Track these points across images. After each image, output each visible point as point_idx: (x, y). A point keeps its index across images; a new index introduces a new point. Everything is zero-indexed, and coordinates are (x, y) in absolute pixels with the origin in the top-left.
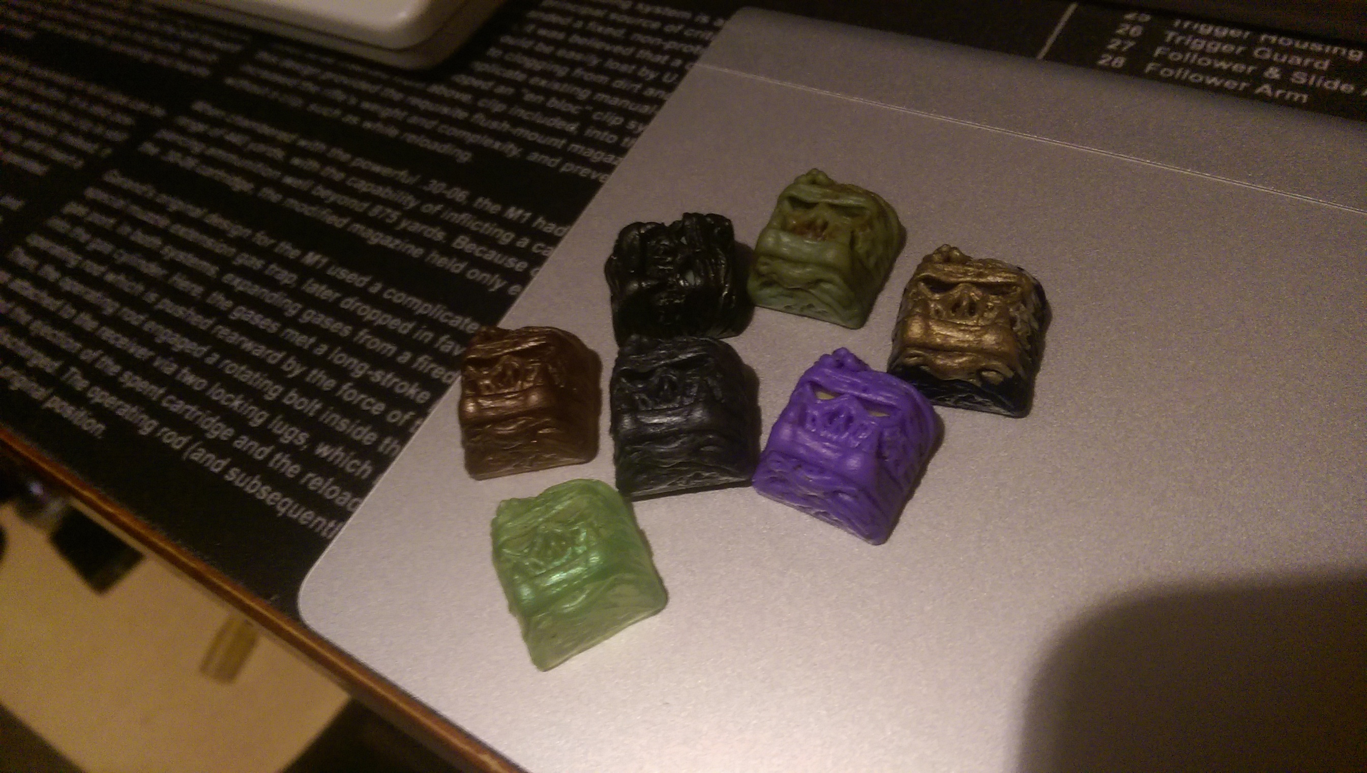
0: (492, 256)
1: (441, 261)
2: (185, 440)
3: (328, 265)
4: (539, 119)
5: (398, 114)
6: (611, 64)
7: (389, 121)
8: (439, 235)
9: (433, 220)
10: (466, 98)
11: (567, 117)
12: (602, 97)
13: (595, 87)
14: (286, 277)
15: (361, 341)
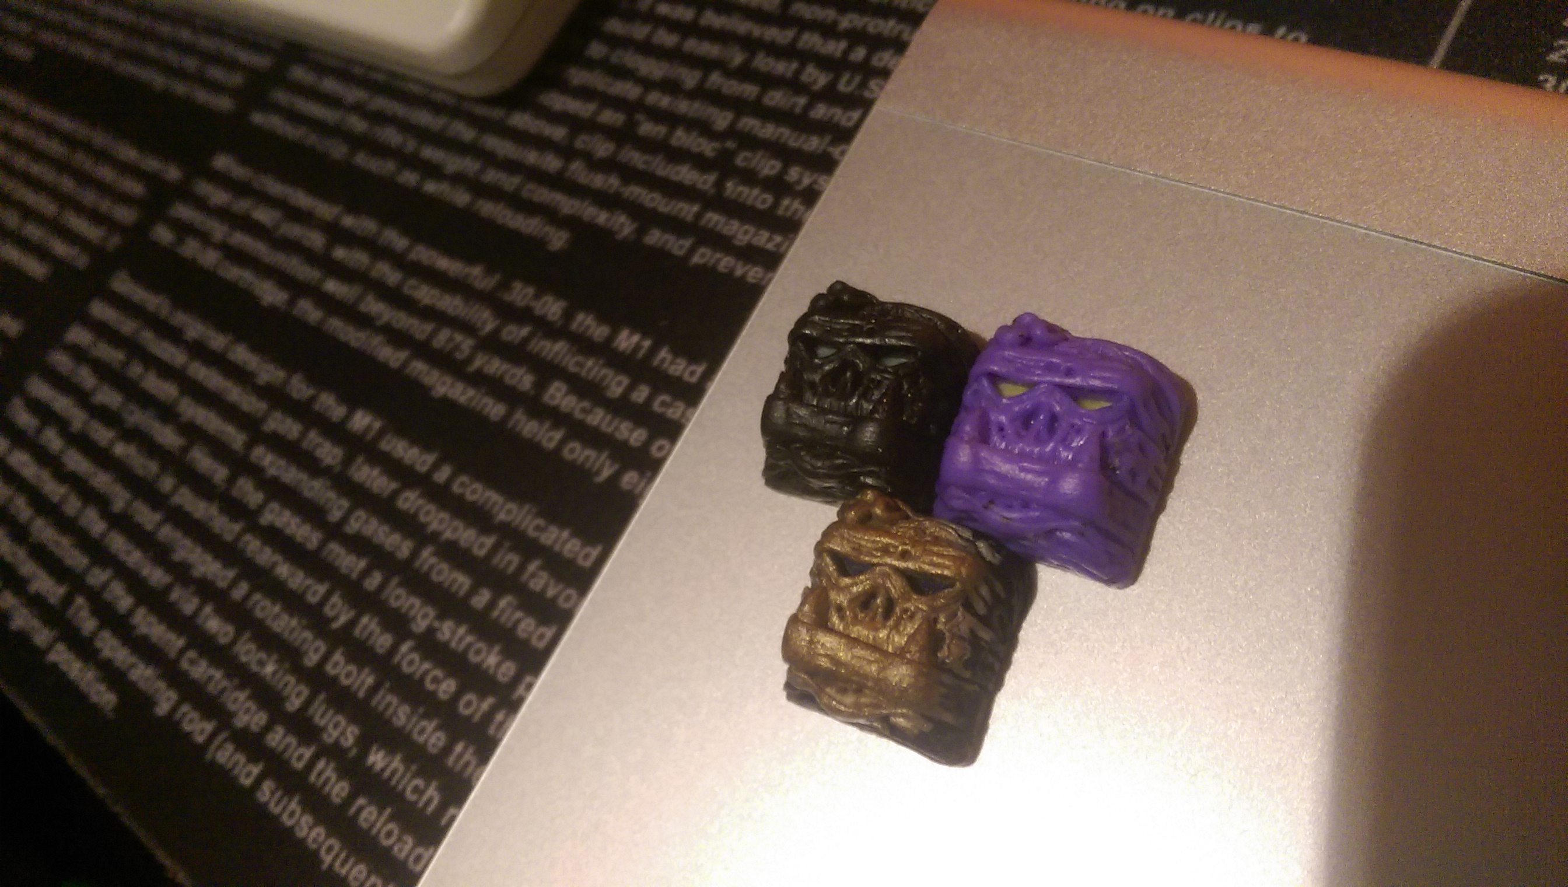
0: (598, 418)
1: (529, 427)
2: (209, 727)
3: (381, 433)
4: (662, 169)
5: (469, 165)
6: (763, 62)
7: (458, 179)
8: (523, 379)
9: (516, 354)
10: (558, 133)
11: (701, 163)
12: (750, 123)
13: (739, 106)
14: (329, 453)
15: (425, 567)
